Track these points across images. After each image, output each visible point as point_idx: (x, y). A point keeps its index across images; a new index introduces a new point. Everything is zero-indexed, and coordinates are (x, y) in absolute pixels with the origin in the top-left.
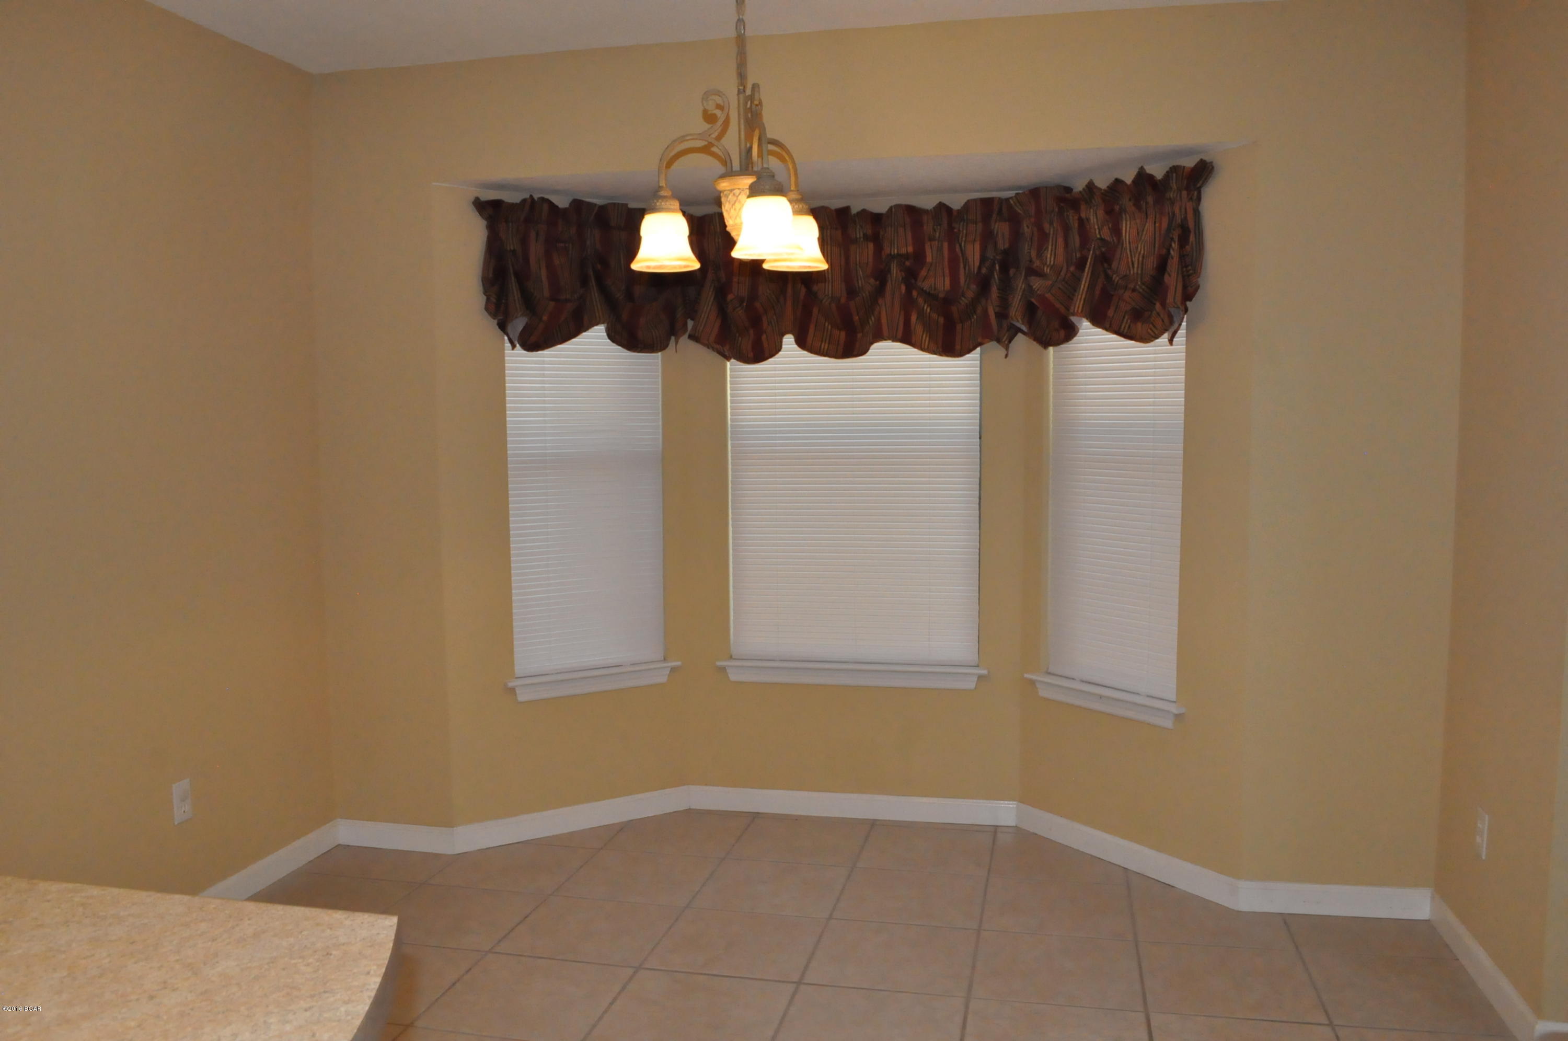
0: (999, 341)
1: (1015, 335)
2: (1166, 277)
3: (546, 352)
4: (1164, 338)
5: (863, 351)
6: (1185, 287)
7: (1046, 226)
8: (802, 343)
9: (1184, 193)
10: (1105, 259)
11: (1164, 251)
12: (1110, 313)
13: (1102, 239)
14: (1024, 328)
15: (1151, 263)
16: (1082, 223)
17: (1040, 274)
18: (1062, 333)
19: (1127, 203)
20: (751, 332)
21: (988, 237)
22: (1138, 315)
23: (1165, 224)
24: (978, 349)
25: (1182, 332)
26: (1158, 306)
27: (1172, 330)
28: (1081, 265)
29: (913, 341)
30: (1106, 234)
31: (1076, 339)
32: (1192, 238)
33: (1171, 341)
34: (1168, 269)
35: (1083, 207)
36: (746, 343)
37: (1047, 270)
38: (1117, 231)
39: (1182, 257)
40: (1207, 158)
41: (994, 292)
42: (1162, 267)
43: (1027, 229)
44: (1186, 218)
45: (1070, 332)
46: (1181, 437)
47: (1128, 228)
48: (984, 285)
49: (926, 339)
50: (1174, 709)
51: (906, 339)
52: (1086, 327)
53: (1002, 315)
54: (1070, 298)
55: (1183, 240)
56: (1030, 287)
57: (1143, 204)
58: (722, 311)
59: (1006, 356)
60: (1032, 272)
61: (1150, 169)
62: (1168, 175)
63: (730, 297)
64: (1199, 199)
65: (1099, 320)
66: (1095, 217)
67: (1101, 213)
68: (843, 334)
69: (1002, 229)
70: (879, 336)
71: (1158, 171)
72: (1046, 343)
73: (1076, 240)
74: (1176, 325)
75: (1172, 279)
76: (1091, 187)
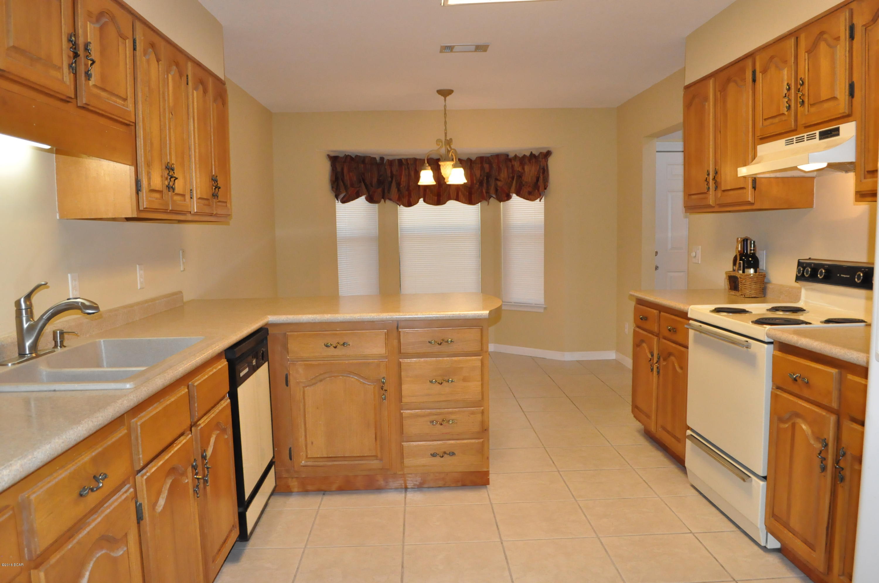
0: (486, 200)
1: (491, 198)
2: (539, 183)
3: (346, 204)
4: (538, 200)
5: (444, 203)
6: (545, 186)
7: (501, 166)
8: (425, 201)
9: (544, 160)
10: (520, 177)
11: (538, 176)
12: (521, 192)
13: (518, 171)
14: (494, 196)
15: (535, 179)
16: (513, 166)
17: (500, 180)
18: (506, 198)
19: (527, 160)
20: (407, 197)
21: (482, 168)
22: (530, 193)
23: (538, 167)
24: (480, 203)
25: (543, 198)
26: (536, 191)
27: (541, 198)
28: (513, 178)
29: (459, 200)
30: (520, 169)
31: (511, 200)
32: (546, 173)
33: (540, 201)
34: (539, 180)
35: (513, 161)
36: (405, 200)
37: (502, 179)
38: (523, 169)
39: (543, 177)
40: (550, 150)
41: (485, 185)
42: (538, 179)
43: (495, 166)
44: (544, 167)
45: (508, 197)
46: (543, 228)
47: (527, 168)
48: (481, 183)
49: (464, 200)
50: (544, 306)
51: (457, 199)
52: (514, 196)
53: (488, 192)
54: (510, 188)
55: (543, 173)
56: (497, 184)
57: (531, 162)
58: (399, 190)
59: (488, 205)
60: (497, 179)
61: (534, 153)
62: (539, 155)
63: (401, 186)
64: (547, 160)
65: (518, 194)
66: (516, 164)
67: (519, 163)
68: (436, 198)
69: (486, 166)
70: (449, 199)
71: (536, 153)
72: (500, 201)
73: (510, 171)
74: (542, 196)
75: (541, 183)
76: (516, 156)
